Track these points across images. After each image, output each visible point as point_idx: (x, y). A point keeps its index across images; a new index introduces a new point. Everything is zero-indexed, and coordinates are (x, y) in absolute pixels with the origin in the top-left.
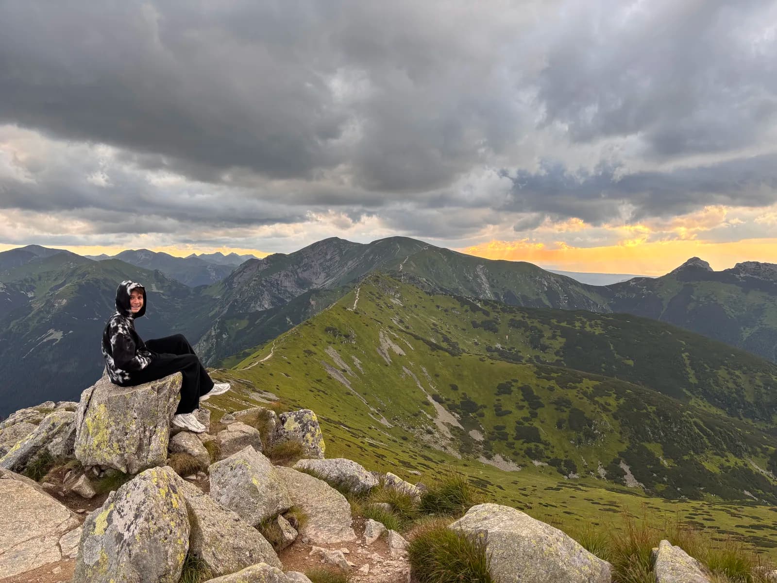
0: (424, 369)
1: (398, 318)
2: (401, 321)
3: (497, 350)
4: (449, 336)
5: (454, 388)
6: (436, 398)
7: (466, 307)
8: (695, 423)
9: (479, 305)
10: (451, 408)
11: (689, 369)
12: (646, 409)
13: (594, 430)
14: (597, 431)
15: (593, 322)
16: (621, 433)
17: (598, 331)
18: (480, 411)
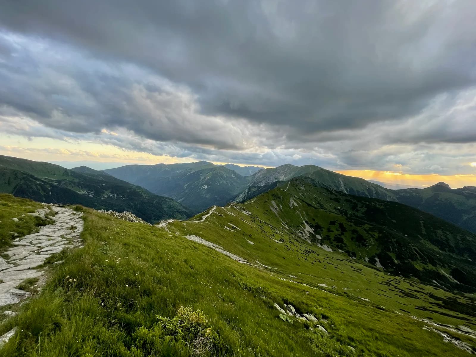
0: (304, 212)
1: (302, 194)
2: (303, 195)
3: (338, 209)
4: (320, 202)
5: (314, 220)
6: (306, 222)
7: (328, 192)
8: (414, 249)
9: (334, 192)
10: (311, 226)
11: (422, 228)
12: (391, 239)
13: (366, 243)
14: (367, 244)
15: (380, 204)
16: (378, 246)
17: (381, 207)
18: (322, 229)
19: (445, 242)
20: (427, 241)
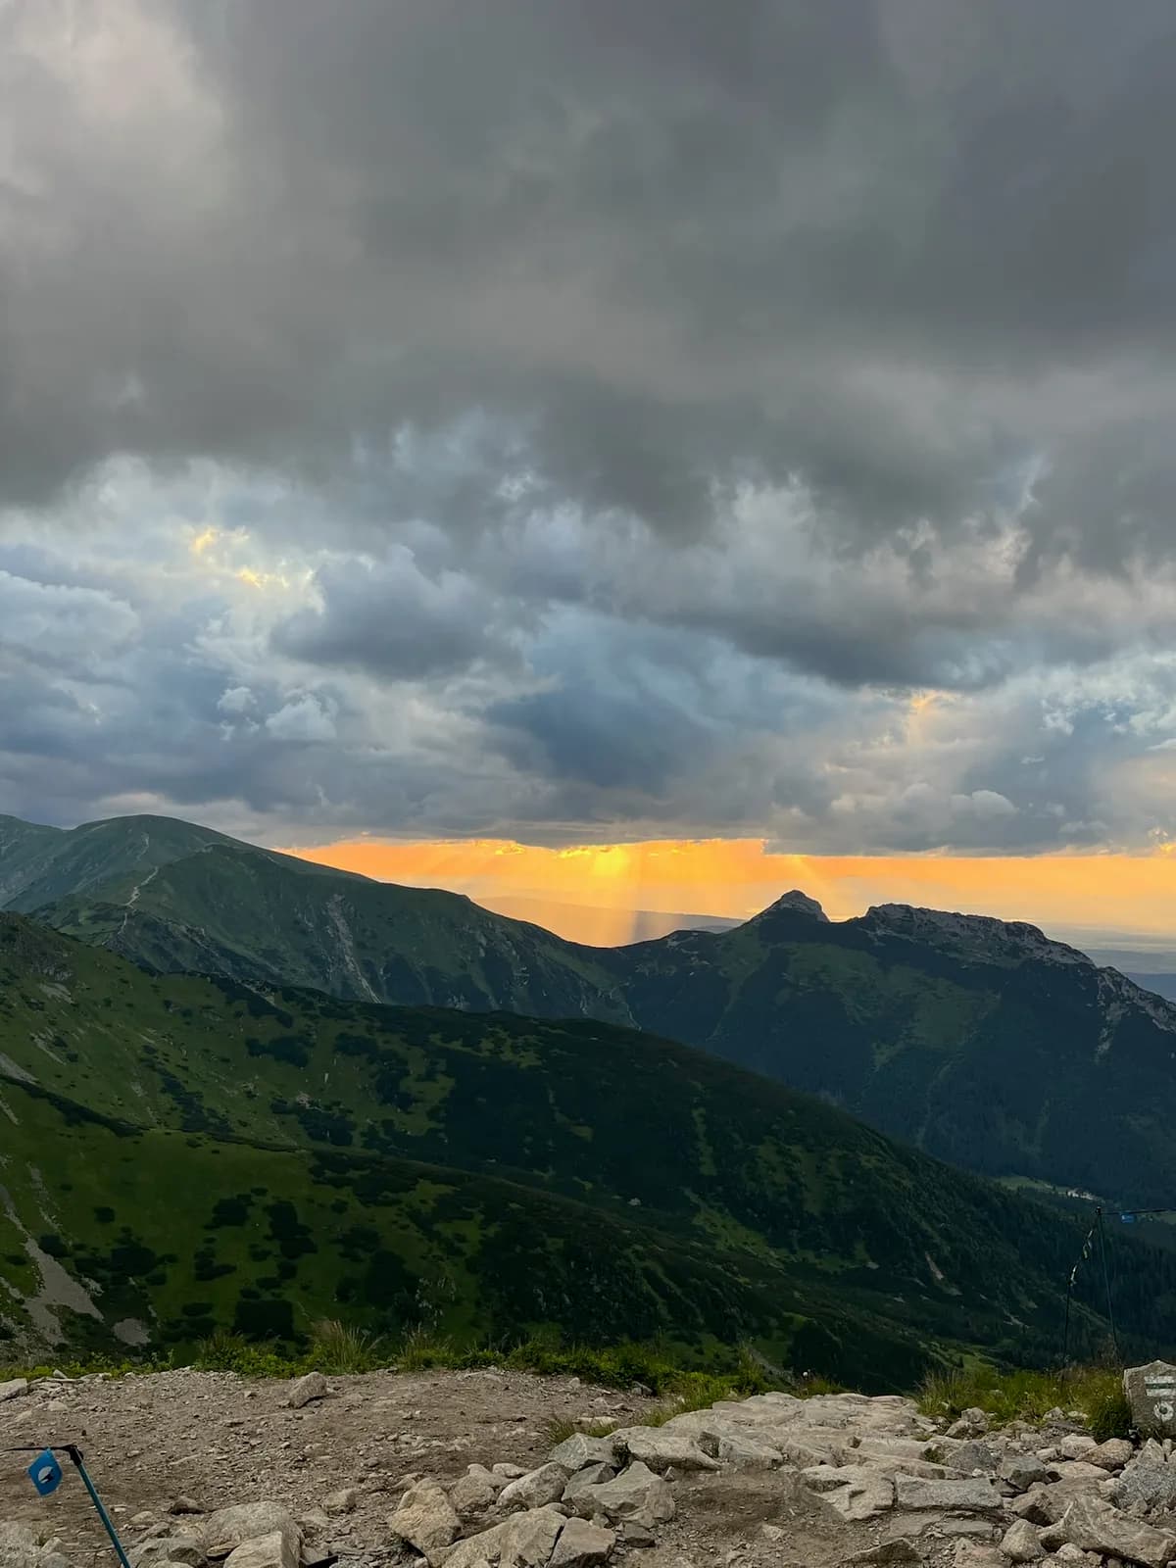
0: (35, 1173)
1: (51, 1033)
2: (59, 1043)
3: (298, 1109)
4: (181, 1076)
5: (105, 1215)
6: (50, 1246)
7: (241, 1005)
8: (646, 1272)
9: (271, 1000)
10: (83, 1268)
11: (701, 1145)
12: (543, 1244)
13: (419, 1302)
14: (425, 1304)
15: (520, 1041)
16: (478, 1304)
17: (526, 1061)
18: (158, 1270)
19: (785, 1200)
20: (720, 1210)
